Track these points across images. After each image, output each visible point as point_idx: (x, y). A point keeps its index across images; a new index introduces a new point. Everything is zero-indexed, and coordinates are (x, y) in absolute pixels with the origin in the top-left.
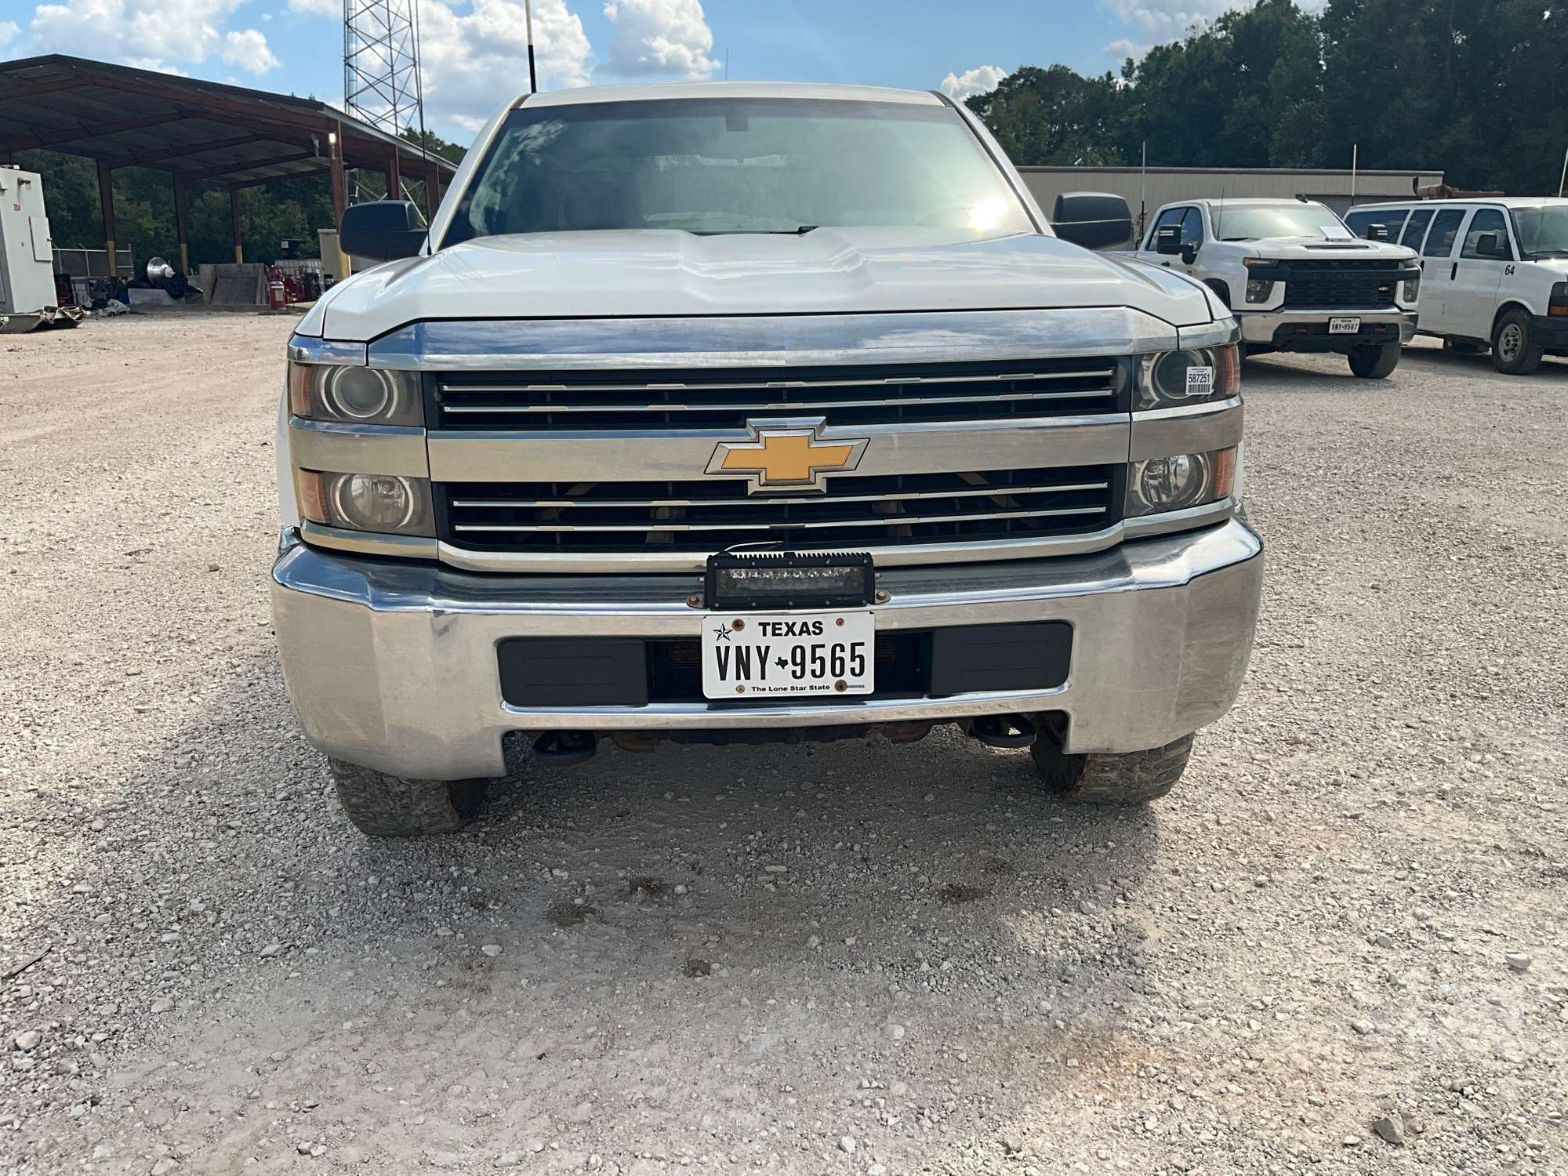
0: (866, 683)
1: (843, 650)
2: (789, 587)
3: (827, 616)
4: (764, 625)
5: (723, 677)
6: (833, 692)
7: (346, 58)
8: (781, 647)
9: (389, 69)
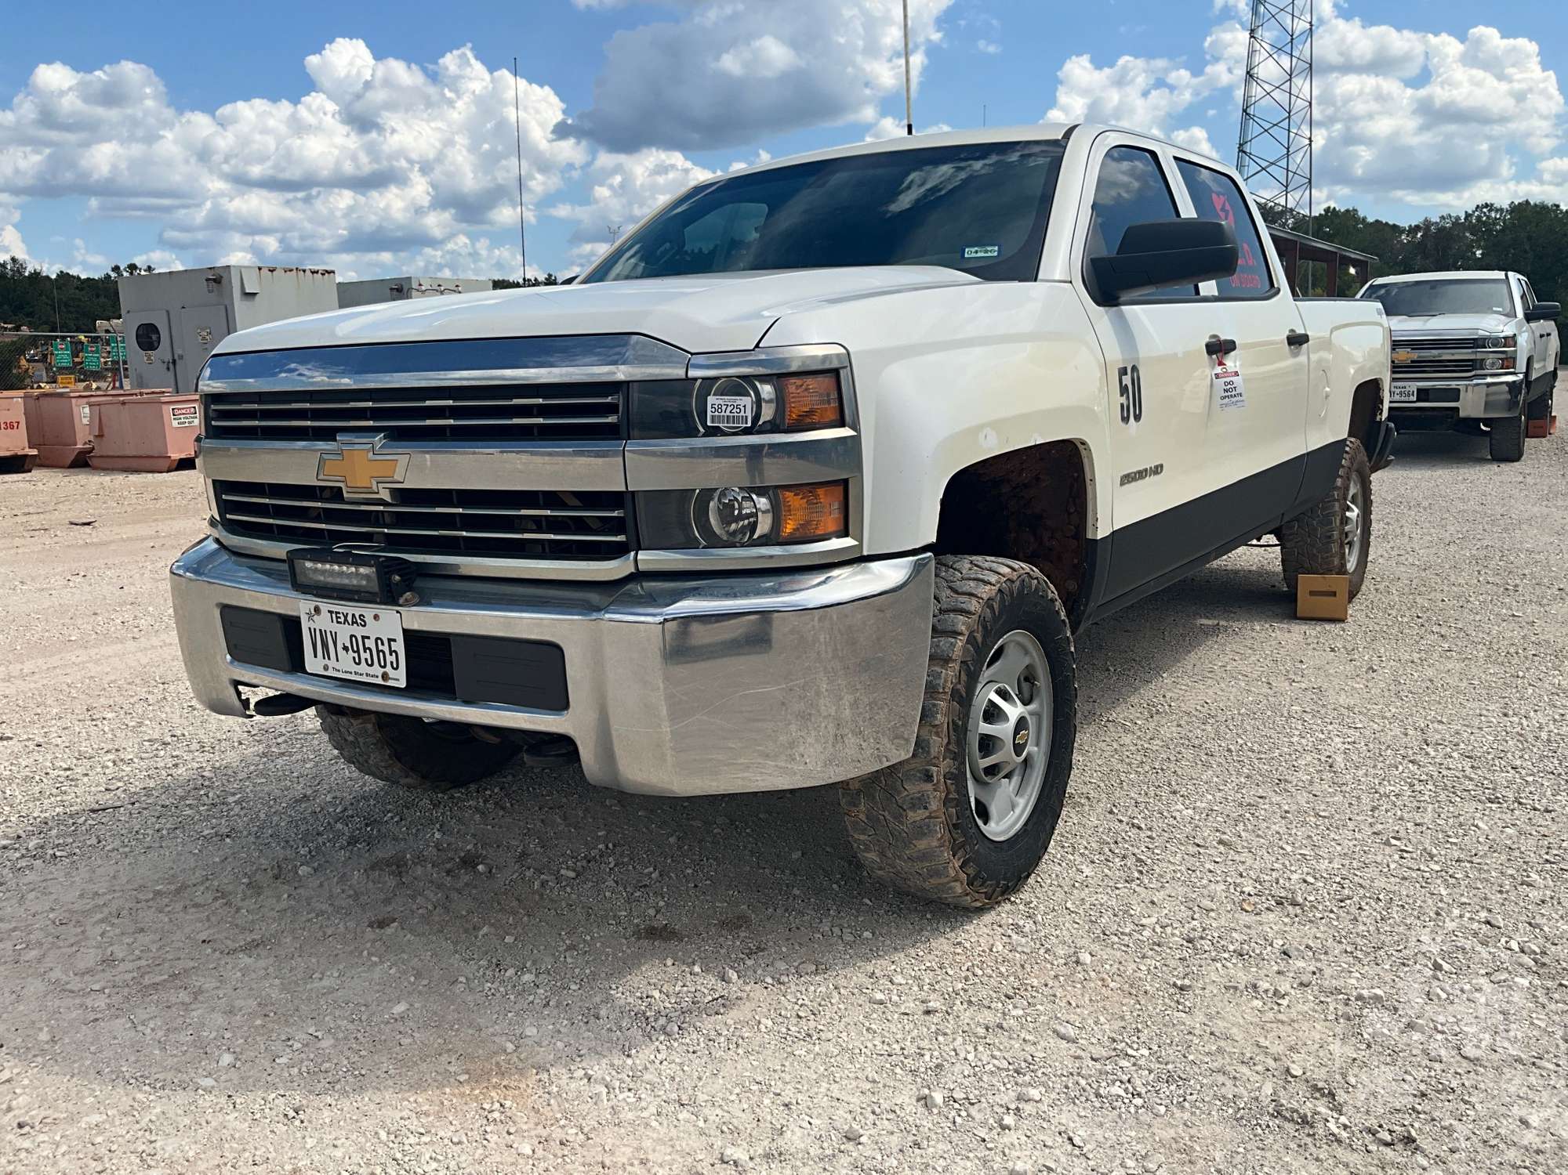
0: (399, 678)
1: (383, 644)
2: (338, 581)
3: (368, 611)
4: (331, 612)
5: (316, 656)
6: (380, 681)
7: (1241, 145)
8: (344, 632)
9: (1285, 151)
